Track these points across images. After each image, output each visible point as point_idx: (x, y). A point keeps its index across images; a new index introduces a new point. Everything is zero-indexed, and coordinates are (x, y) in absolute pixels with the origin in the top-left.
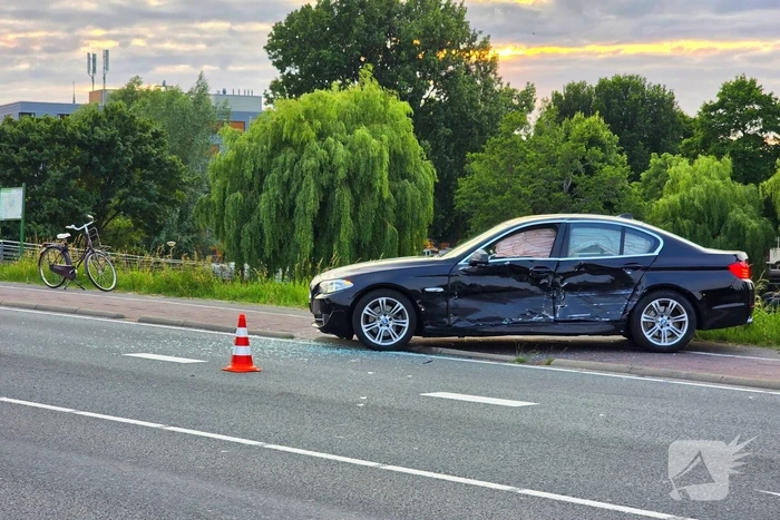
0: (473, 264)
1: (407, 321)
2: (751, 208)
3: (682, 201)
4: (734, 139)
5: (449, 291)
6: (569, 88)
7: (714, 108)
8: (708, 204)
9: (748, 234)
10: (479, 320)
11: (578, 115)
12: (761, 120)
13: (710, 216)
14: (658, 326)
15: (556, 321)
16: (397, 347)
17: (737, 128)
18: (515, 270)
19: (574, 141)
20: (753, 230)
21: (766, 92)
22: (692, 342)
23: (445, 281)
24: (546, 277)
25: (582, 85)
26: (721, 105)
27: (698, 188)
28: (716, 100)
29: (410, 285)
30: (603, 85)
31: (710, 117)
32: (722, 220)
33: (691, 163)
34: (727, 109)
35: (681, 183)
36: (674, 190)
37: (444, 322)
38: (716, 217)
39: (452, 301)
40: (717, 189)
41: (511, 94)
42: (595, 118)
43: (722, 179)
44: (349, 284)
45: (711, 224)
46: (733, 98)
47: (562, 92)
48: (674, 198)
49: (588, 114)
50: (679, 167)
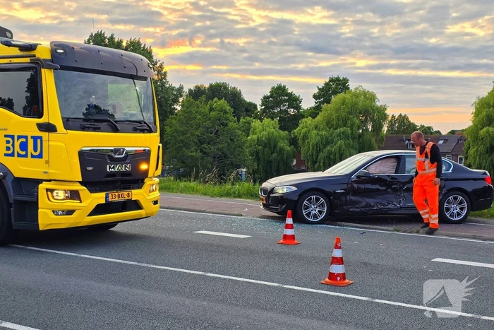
0: (358, 177)
1: (326, 208)
2: (286, 141)
3: (258, 139)
4: (276, 111)
5: (347, 192)
6: (196, 87)
7: (268, 97)
8: (269, 139)
9: (285, 152)
10: (362, 207)
11: (215, 99)
12: (287, 104)
13: (270, 144)
14: (452, 210)
15: (401, 208)
16: (321, 222)
17: (277, 107)
18: (380, 180)
19: (218, 111)
20: (288, 151)
21: (290, 91)
22: (469, 218)
23: (345, 186)
24: (396, 184)
25: (202, 86)
26: (271, 96)
27: (265, 133)
28: (269, 94)
29: (327, 188)
30: (211, 86)
31: (266, 101)
32: (275, 147)
33: (261, 122)
34: (273, 98)
35: (257, 130)
36: (254, 133)
37: (344, 209)
38: (272, 145)
39: (348, 198)
40: (273, 133)
41: (173, 89)
42: (223, 101)
43: (274, 128)
44: (294, 189)
45: (270, 149)
46: (276, 94)
47: (193, 89)
48: (255, 137)
49: (220, 99)
50: (256, 124)
